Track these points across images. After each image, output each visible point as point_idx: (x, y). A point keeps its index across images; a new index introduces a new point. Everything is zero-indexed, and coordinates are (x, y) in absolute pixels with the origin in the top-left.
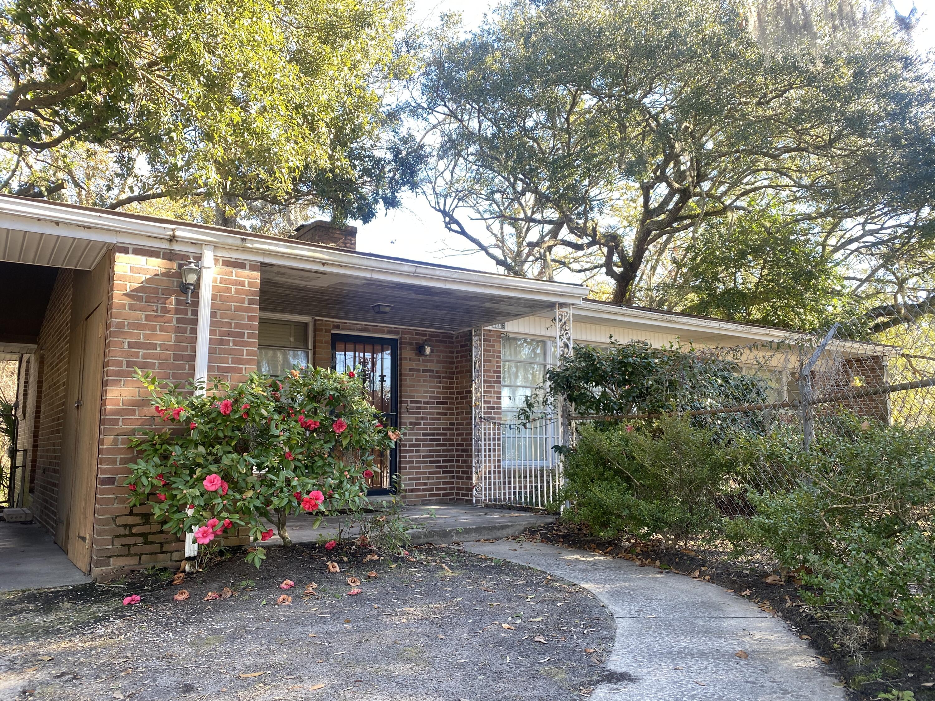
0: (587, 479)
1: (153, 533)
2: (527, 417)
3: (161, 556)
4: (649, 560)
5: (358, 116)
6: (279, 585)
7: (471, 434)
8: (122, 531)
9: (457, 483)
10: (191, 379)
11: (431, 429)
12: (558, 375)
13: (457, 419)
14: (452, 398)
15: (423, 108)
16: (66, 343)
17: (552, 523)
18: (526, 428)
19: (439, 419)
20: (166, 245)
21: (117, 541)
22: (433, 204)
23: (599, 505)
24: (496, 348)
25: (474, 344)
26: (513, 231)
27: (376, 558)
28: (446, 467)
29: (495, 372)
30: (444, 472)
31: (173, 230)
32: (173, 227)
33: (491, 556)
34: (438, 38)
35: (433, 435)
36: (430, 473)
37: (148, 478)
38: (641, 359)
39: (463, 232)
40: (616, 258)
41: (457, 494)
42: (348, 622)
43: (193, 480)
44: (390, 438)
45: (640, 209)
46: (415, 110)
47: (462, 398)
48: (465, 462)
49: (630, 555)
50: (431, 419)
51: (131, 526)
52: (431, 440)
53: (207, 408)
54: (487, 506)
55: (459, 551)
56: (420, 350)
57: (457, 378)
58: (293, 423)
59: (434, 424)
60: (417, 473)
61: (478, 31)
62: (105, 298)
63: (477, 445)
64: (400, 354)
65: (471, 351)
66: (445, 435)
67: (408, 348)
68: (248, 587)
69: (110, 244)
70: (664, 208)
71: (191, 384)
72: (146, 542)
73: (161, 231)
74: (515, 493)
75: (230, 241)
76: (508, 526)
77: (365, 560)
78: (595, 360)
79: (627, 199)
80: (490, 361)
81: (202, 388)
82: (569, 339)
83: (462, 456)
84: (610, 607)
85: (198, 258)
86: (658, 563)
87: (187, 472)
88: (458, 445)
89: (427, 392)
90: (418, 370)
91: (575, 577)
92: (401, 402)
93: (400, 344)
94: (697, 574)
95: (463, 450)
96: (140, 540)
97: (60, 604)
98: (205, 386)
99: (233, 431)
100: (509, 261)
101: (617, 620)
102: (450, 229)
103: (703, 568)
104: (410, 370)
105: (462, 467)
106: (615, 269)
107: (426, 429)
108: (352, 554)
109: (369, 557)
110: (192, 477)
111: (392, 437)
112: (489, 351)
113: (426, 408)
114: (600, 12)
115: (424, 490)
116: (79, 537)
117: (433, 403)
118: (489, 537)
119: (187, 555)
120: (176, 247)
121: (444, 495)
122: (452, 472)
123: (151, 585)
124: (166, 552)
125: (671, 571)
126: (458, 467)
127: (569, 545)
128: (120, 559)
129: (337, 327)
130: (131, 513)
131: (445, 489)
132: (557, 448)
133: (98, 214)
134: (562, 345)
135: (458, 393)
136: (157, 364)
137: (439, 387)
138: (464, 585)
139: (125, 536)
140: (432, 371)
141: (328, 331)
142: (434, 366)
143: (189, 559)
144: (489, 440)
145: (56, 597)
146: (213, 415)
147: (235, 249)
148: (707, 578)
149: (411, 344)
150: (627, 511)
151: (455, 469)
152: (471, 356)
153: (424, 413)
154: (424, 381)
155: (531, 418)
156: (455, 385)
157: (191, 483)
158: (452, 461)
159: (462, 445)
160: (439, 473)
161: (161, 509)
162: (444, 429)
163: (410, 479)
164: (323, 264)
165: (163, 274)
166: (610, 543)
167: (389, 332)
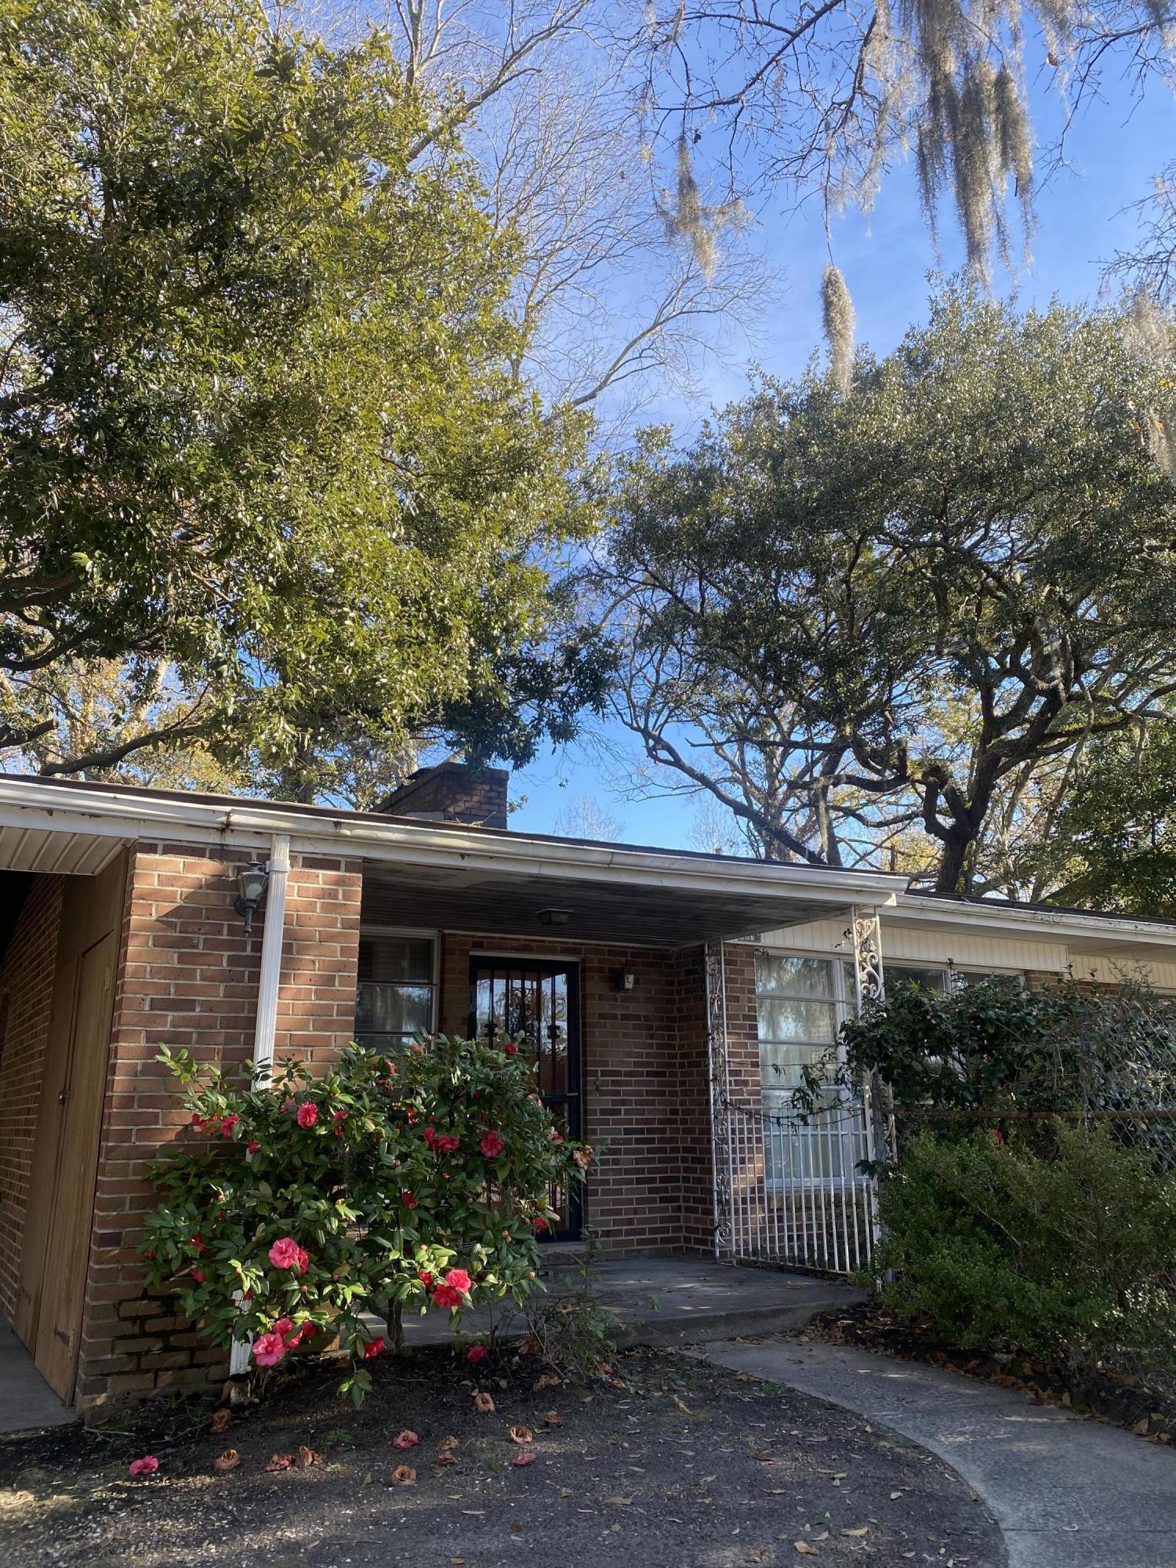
0: (925, 1231)
1: (180, 1332)
2: (808, 1105)
3: (191, 1373)
4: (1049, 1391)
5: (513, 608)
6: (391, 1439)
7: (709, 1131)
8: (128, 1328)
9: (687, 1220)
10: (248, 1061)
11: (638, 1122)
12: (862, 1034)
13: (683, 1103)
14: (673, 1065)
15: (611, 576)
16: (48, 985)
17: (861, 1305)
18: (806, 1124)
19: (652, 1103)
20: (214, 838)
21: (121, 1348)
22: (628, 719)
23: (949, 1283)
24: (747, 976)
25: (708, 969)
26: (761, 757)
27: (555, 1381)
28: (666, 1190)
29: (746, 1017)
30: (662, 1200)
31: (228, 814)
32: (228, 809)
33: (758, 1375)
34: (633, 470)
35: (641, 1131)
36: (639, 1202)
37: (176, 1243)
38: (1010, 1011)
39: (677, 763)
40: (941, 801)
41: (687, 1240)
42: (517, 1529)
43: (250, 1245)
44: (577, 1165)
45: (977, 717)
46: (596, 578)
47: (691, 1065)
48: (699, 1181)
49: (1012, 1379)
50: (637, 1103)
51: (142, 1319)
52: (638, 1141)
53: (274, 1113)
54: (740, 1262)
55: (701, 1364)
56: (616, 982)
57: (680, 1029)
58: (417, 1142)
59: (642, 1112)
60: (615, 1202)
61: (697, 449)
62: (116, 926)
63: (720, 1151)
64: (584, 990)
65: (704, 982)
66: (663, 1131)
67: (596, 977)
68: (338, 1443)
69: (128, 840)
70: (1018, 716)
71: (247, 1069)
72: (168, 1349)
73: (210, 817)
74: (790, 1238)
75: (316, 827)
76: (784, 1311)
77: (537, 1387)
78: (927, 1012)
79: (954, 699)
80: (737, 999)
81: (266, 1077)
82: (876, 967)
83: (694, 1171)
84: (991, 1502)
85: (266, 856)
86: (1066, 1398)
87: (241, 1229)
88: (686, 1150)
89: (630, 1054)
90: (614, 1017)
91: (916, 1428)
92: (585, 1074)
93: (583, 971)
94: (1144, 1426)
95: (694, 1161)
96: (157, 1346)
97: (26, 1472)
98: (270, 1073)
99: (317, 1154)
100: (757, 806)
101: (1007, 1535)
102: (656, 759)
103: (1155, 1417)
104: (601, 1016)
105: (694, 1190)
106: (940, 818)
107: (630, 1122)
108: (514, 1373)
109: (543, 1380)
110: (249, 1240)
111: (581, 1163)
112: (735, 981)
113: (628, 1084)
114: (894, 419)
115: (629, 1233)
116: (57, 1333)
117: (641, 1074)
118: (750, 1332)
119: (233, 1371)
120: (231, 840)
121: (664, 1241)
122: (675, 1199)
123: (175, 1434)
124: (200, 1366)
125: (1093, 1417)
126: (687, 1190)
127: (898, 1352)
128: (123, 1378)
129: (478, 945)
130: (145, 1296)
131: (665, 1230)
132: (865, 1166)
133: (112, 795)
134: (866, 977)
135: (683, 1056)
136: (195, 1036)
137: (650, 1046)
138: (717, 1446)
139: (133, 1337)
140: (638, 1017)
141: (464, 953)
142: (640, 1009)
143: (239, 1379)
144: (741, 1141)
145: (19, 1455)
146: (286, 1127)
147: (322, 838)
148: (1165, 1437)
149: (600, 970)
150: (1004, 1301)
151: (681, 1194)
152: (704, 991)
153: (626, 1093)
154: (625, 1035)
155: (816, 1105)
156: (677, 1042)
157: (247, 1251)
158: (677, 1179)
159: (692, 1150)
160: (653, 1201)
161: (196, 1301)
162: (661, 1121)
163: (604, 1213)
164: (463, 856)
165: (209, 886)
166: (974, 1353)
167: (565, 951)
